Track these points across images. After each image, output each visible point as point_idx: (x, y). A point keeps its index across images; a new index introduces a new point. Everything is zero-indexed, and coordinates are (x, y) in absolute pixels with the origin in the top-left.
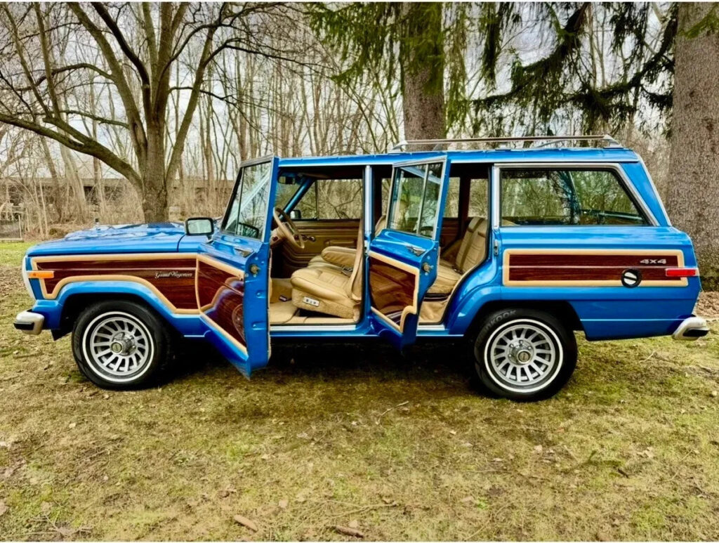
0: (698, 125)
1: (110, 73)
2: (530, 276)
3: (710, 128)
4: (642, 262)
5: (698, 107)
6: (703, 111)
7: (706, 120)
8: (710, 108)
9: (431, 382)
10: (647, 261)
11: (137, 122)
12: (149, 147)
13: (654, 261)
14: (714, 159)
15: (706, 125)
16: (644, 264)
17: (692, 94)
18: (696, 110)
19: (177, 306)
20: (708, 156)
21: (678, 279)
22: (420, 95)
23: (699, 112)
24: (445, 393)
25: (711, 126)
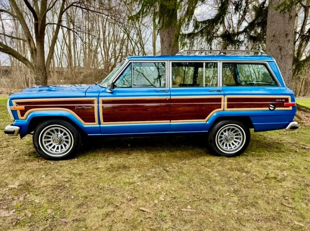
0: (276, 48)
1: (16, 14)
2: (235, 106)
3: (280, 50)
4: (276, 100)
5: (276, 41)
6: (278, 43)
7: (279, 47)
8: (281, 42)
9: (191, 151)
10: (278, 100)
11: (31, 39)
12: (37, 51)
13: (280, 100)
14: (282, 62)
15: (279, 48)
16: (277, 101)
17: (274, 36)
18: (275, 42)
19: (85, 122)
20: (279, 61)
21: (289, 107)
22: (169, 32)
23: (277, 43)
24: (198, 155)
25: (281, 49)
